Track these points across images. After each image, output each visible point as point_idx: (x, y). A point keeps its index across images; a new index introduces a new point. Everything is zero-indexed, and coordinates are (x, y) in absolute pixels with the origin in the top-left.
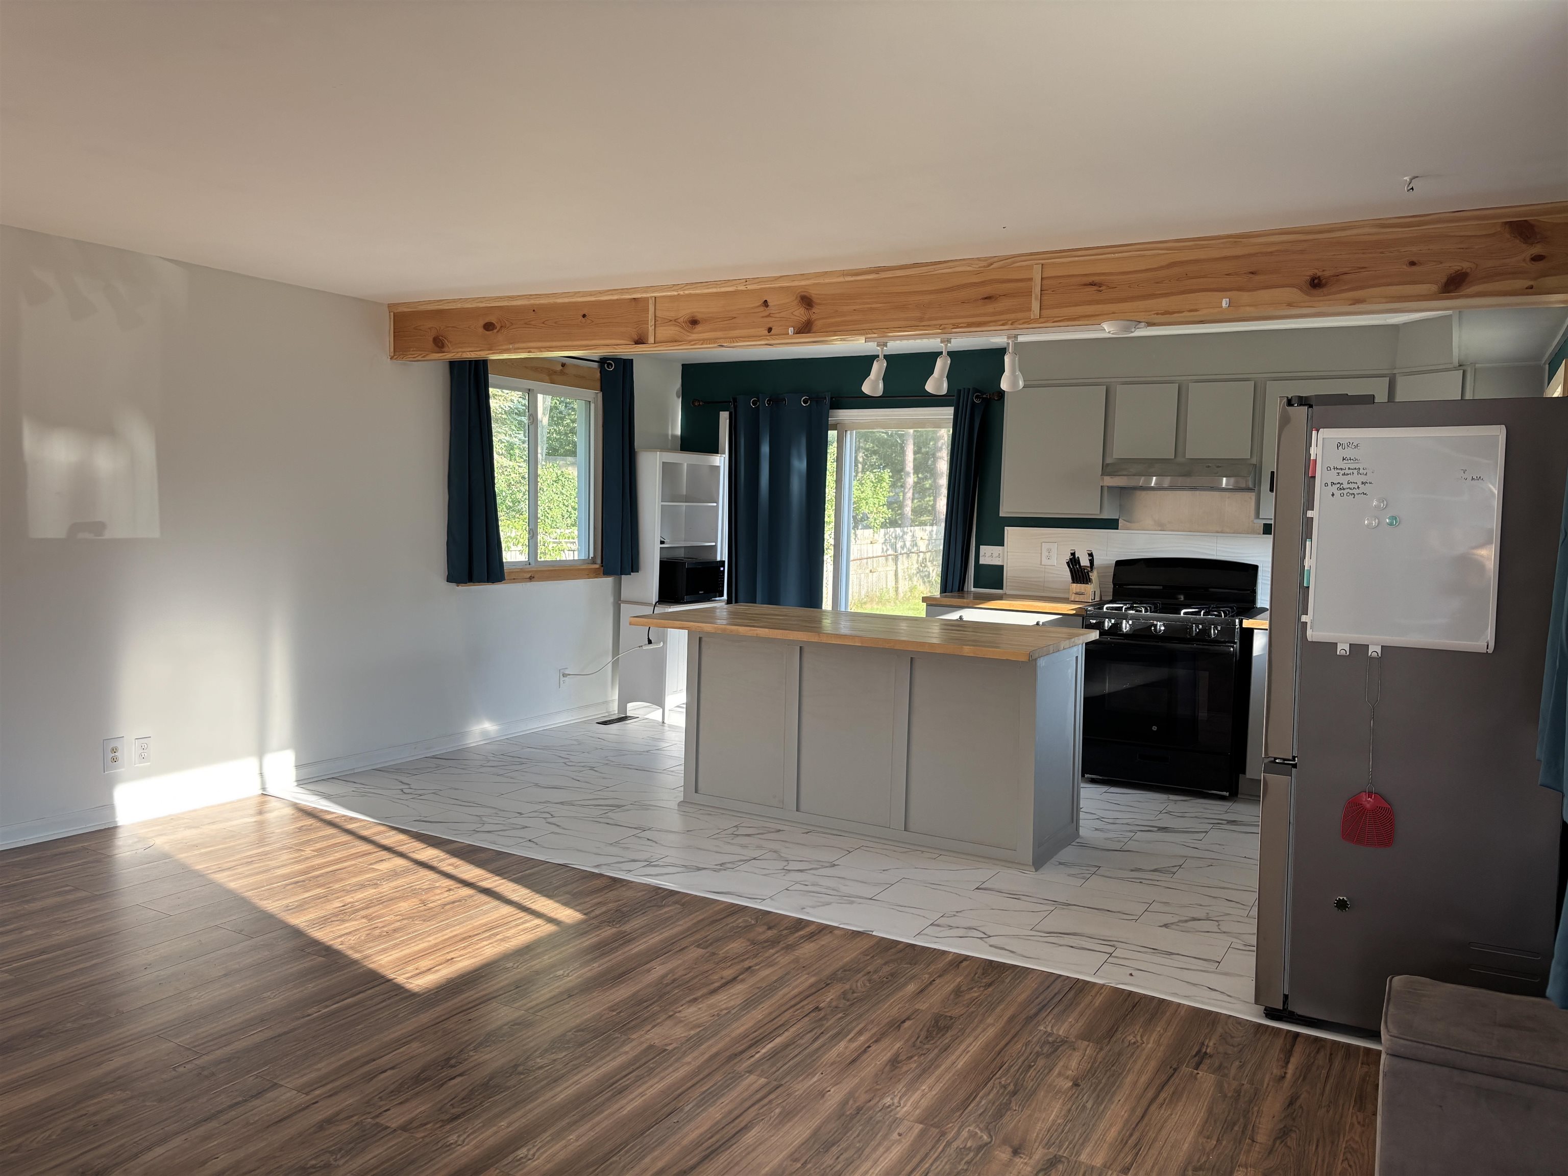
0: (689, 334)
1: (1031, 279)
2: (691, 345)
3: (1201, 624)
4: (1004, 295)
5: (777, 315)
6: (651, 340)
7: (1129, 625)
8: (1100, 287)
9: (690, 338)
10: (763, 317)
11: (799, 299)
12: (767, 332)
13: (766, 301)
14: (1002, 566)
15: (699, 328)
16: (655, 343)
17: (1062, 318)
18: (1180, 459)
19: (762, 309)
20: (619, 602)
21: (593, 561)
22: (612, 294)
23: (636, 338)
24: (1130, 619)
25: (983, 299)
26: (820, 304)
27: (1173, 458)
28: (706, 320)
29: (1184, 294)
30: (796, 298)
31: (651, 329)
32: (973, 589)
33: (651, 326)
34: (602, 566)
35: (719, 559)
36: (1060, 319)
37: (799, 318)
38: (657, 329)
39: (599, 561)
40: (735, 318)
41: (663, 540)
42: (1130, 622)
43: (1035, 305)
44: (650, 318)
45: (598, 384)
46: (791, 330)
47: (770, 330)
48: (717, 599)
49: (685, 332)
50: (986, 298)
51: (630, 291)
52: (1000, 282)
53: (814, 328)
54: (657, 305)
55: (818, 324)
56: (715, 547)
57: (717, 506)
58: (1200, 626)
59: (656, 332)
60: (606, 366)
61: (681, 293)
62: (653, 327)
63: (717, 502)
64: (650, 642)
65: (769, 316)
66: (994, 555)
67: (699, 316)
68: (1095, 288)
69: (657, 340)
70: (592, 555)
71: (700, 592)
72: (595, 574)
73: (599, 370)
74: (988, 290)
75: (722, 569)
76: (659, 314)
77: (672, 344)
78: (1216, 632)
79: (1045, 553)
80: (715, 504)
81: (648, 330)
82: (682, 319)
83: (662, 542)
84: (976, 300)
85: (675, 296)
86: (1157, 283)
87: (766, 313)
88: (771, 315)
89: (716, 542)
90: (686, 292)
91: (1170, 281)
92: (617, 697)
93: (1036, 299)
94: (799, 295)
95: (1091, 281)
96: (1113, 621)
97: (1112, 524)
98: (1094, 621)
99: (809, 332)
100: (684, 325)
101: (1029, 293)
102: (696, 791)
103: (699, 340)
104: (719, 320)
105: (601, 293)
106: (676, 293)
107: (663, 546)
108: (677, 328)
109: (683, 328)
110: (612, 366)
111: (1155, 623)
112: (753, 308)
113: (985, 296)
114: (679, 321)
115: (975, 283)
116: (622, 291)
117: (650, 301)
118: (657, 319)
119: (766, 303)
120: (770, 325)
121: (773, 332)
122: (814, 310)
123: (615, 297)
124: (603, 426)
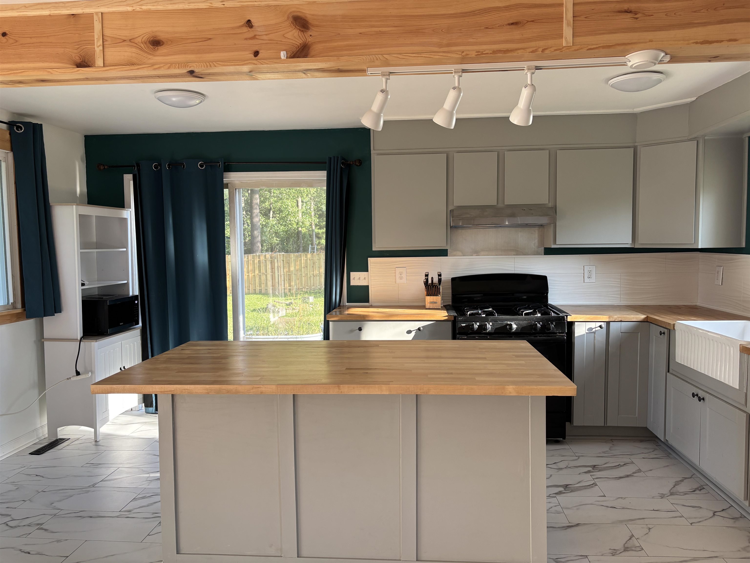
0: (150, 57)
1: (561, 5)
2: (155, 69)
3: (541, 322)
4: (532, 21)
5: (265, 37)
6: (99, 62)
7: (491, 325)
8: (636, 14)
9: (151, 61)
10: (246, 39)
11: (291, 19)
12: (252, 56)
13: (249, 21)
14: (368, 287)
15: (162, 50)
16: (104, 66)
17: (597, 46)
18: (501, 205)
19: (245, 29)
20: (43, 340)
21: (14, 306)
22: (42, 9)
23: (79, 61)
24: (490, 322)
25: (509, 24)
26: (317, 26)
27: (496, 204)
28: (172, 41)
29: (722, 24)
30: (288, 18)
31: (98, 50)
32: (347, 304)
33: (98, 47)
34: (25, 310)
35: (131, 294)
36: (595, 46)
37: (294, 42)
38: (106, 50)
39: (19, 305)
40: (210, 39)
41: (83, 282)
42: (491, 324)
43: (568, 32)
44: (96, 37)
45: (8, 145)
46: (283, 54)
47: (256, 54)
48: (134, 327)
49: (146, 55)
50: (512, 24)
51: (67, 5)
52: (527, 7)
53: (312, 52)
54: (104, 22)
55: (316, 48)
56: (127, 285)
57: (127, 251)
58: (541, 323)
59: (105, 53)
60: (15, 128)
61: (138, 8)
62: (101, 48)
63: (126, 247)
64: (78, 373)
65: (254, 38)
66: (361, 279)
67: (162, 36)
68: (630, 15)
69: (107, 62)
70: (11, 300)
71: (121, 324)
72: (18, 317)
73: (8, 132)
74: (514, 15)
75: (136, 302)
76: (107, 32)
77: (128, 68)
78: (553, 326)
79: (398, 276)
80: (125, 249)
81: (94, 51)
82: (139, 40)
83: (83, 285)
84: (501, 26)
85: (128, 12)
86: (695, 12)
87: (251, 34)
88: (257, 37)
89: (128, 280)
90: (144, 8)
91: (707, 10)
92: (46, 422)
93: (568, 25)
94: (291, 16)
95: (626, 8)
96: (478, 324)
97: (443, 253)
98: (464, 325)
99: (305, 56)
100: (142, 46)
101: (560, 19)
102: (178, 553)
103: (166, 64)
104: (189, 41)
105: (26, 7)
106: (130, 9)
107: (84, 287)
108: (134, 50)
109: (141, 49)
110: (21, 129)
111: (509, 323)
112: (233, 28)
113: (511, 22)
114: (136, 41)
115: (499, 7)
116: (57, 5)
117: (95, 18)
118: (105, 38)
119: (249, 23)
120: (256, 48)
121: (260, 55)
122: (310, 33)
123: (46, 13)
124: (15, 183)
